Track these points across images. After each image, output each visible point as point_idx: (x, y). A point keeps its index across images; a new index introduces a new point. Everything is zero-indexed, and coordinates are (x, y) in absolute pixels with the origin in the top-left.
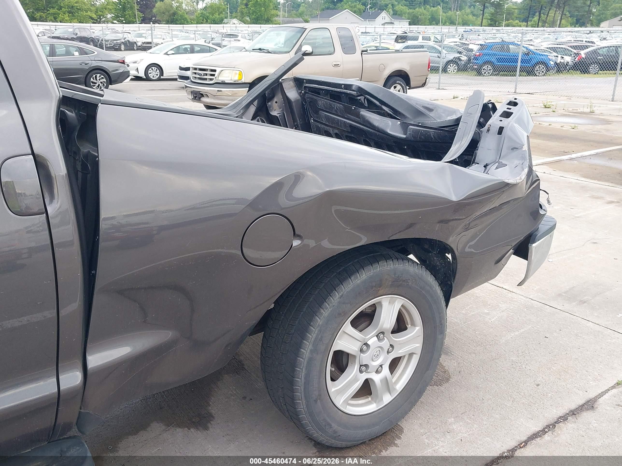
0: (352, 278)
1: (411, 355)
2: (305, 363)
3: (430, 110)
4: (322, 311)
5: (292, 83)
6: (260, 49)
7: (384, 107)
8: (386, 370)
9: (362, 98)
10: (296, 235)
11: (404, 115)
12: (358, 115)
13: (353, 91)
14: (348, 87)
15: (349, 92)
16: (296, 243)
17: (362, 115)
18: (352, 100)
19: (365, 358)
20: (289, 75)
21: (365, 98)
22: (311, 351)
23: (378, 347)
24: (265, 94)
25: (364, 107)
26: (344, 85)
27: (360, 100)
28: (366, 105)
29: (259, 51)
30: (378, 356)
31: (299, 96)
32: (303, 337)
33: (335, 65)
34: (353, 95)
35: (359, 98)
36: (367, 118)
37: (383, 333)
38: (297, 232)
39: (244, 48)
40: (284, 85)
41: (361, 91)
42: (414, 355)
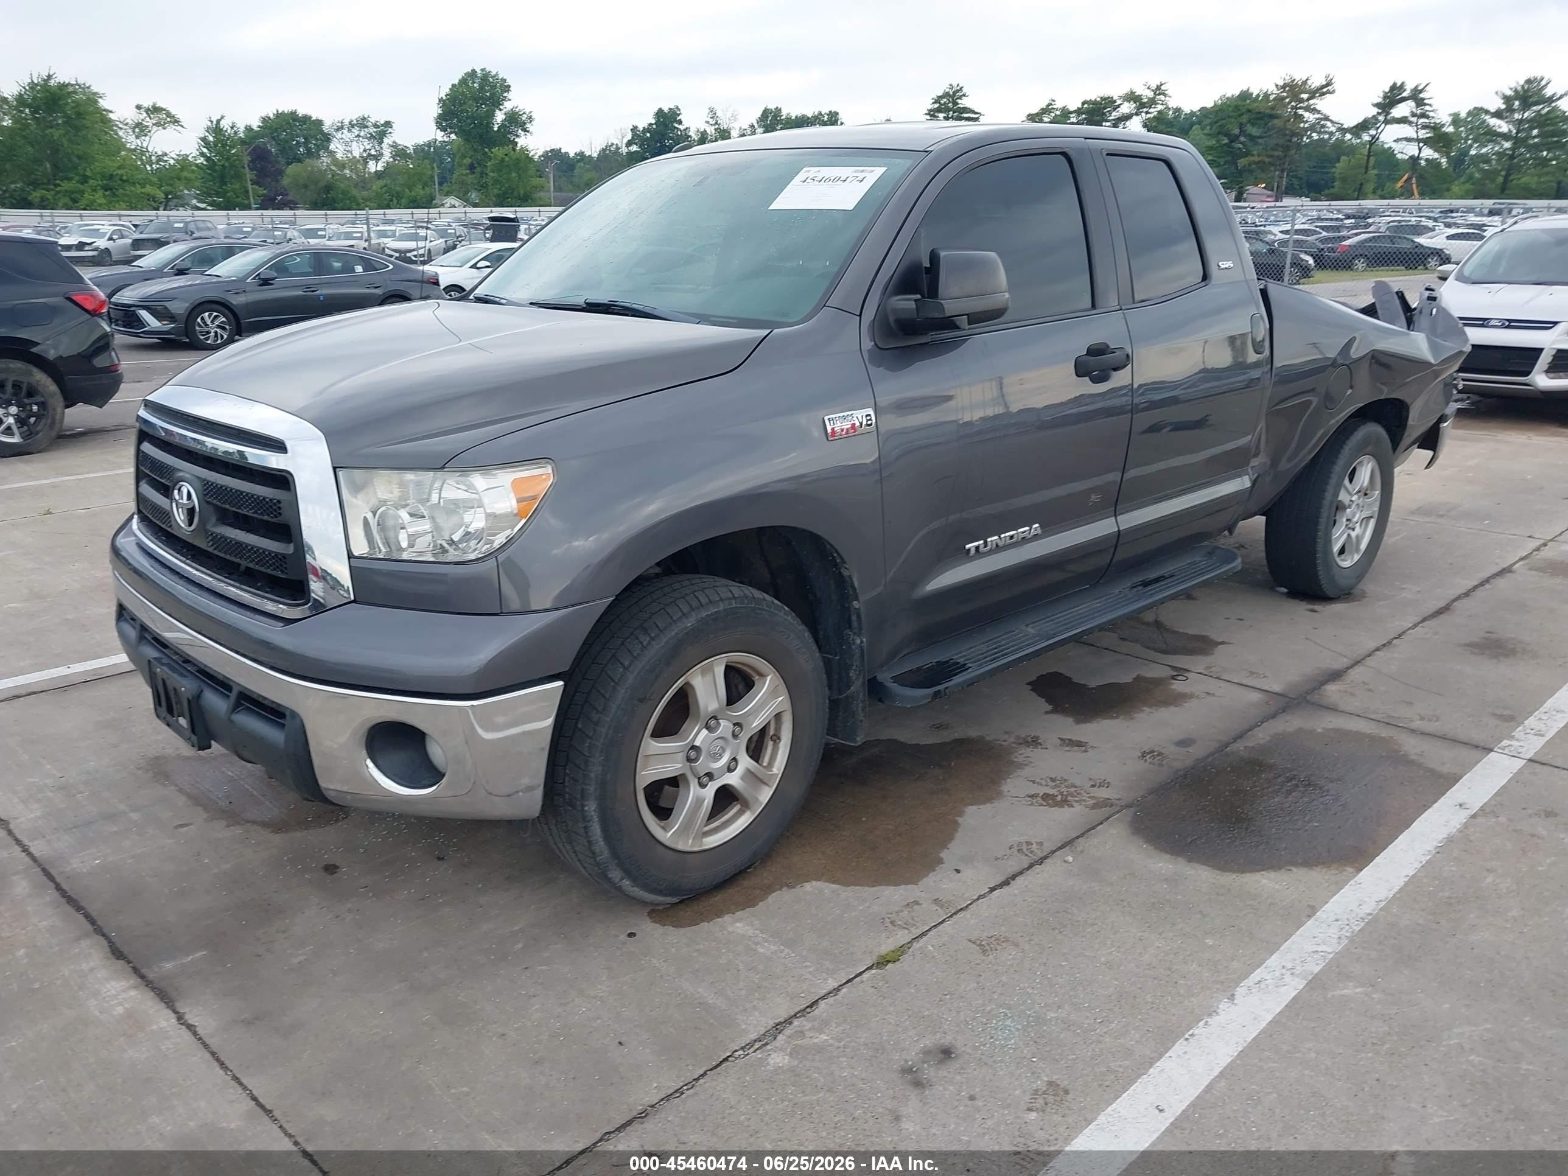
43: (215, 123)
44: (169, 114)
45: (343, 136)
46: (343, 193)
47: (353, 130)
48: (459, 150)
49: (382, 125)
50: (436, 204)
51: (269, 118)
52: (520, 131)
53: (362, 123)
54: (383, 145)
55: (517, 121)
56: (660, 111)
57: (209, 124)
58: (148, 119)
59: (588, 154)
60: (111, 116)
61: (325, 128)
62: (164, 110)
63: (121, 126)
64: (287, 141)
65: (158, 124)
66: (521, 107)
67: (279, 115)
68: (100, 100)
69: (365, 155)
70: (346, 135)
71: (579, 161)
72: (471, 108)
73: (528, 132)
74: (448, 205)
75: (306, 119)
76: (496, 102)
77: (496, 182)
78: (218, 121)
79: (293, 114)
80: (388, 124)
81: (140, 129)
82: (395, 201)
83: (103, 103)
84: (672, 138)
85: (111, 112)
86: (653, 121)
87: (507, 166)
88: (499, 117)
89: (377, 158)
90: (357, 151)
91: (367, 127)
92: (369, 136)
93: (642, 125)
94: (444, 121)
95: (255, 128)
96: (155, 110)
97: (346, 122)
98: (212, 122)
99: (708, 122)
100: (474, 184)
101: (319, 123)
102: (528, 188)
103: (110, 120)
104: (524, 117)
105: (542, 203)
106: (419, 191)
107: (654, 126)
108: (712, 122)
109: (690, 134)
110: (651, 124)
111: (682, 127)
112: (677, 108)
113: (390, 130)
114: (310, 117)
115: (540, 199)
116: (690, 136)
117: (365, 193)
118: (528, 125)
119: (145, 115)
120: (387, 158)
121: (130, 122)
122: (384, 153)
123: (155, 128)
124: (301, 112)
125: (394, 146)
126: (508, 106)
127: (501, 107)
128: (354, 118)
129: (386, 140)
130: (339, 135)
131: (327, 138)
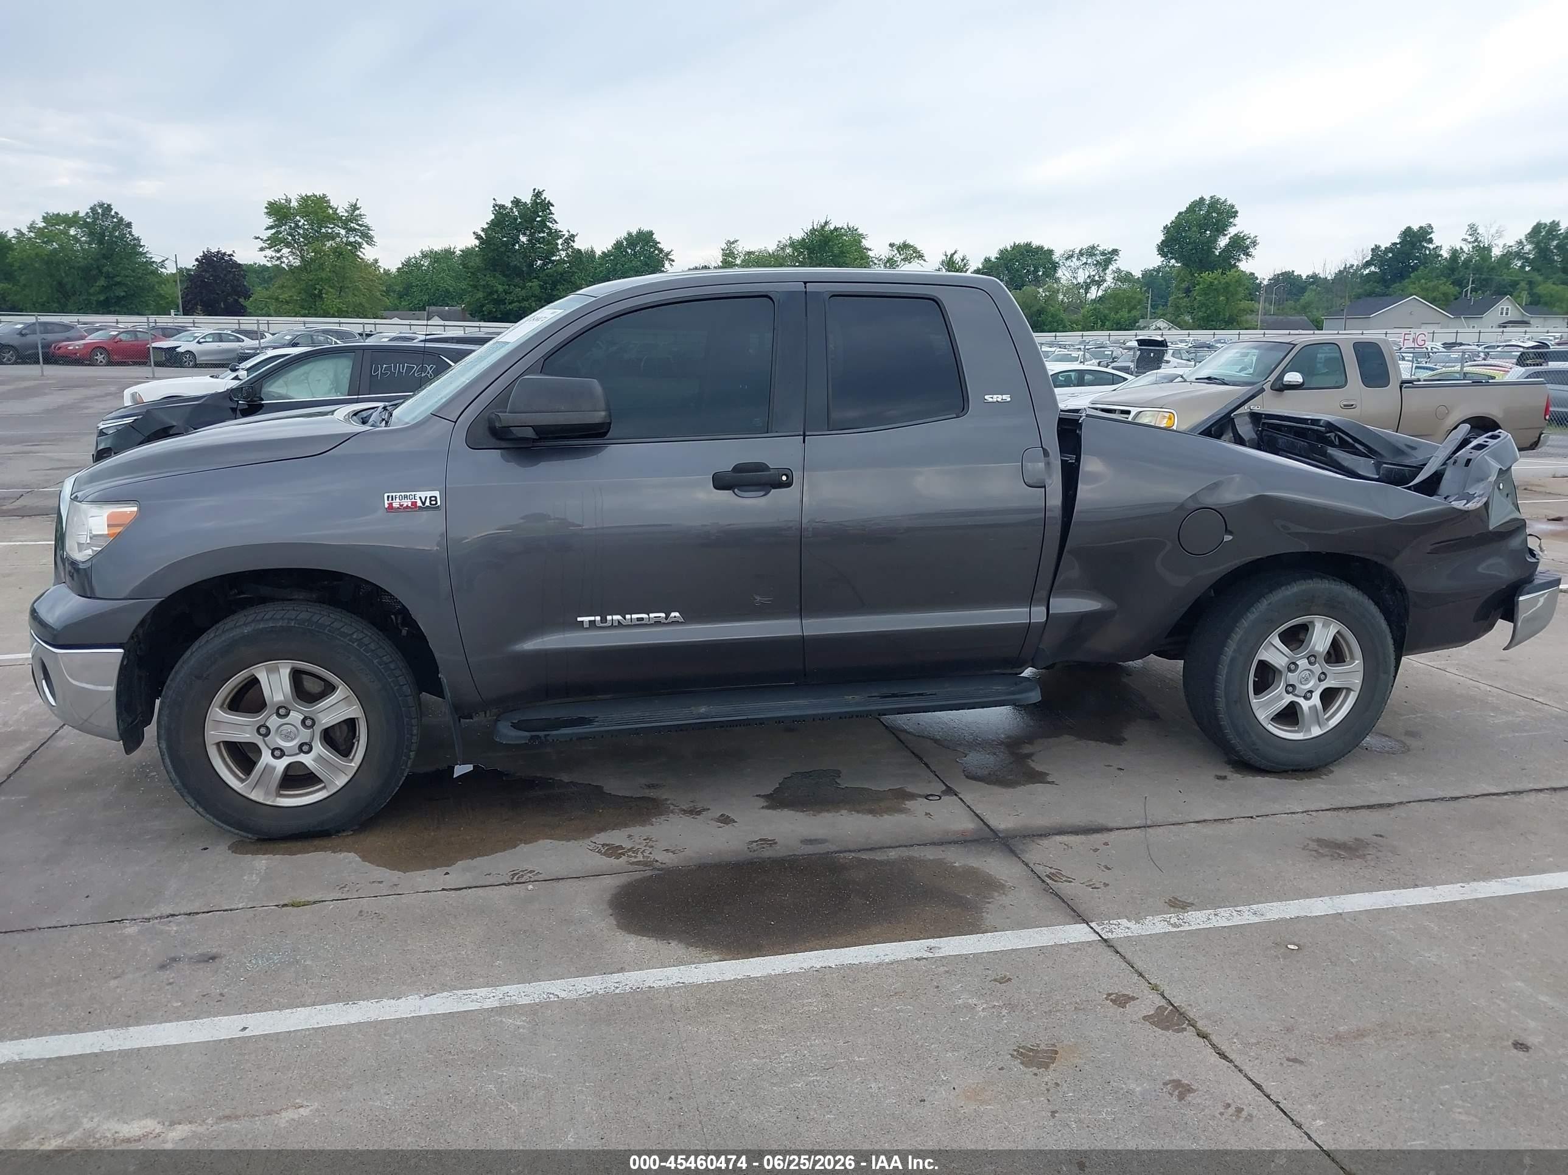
0: (1283, 588)
1: (1349, 690)
2: (1228, 660)
3: (1414, 448)
4: (1249, 615)
5: (1247, 419)
6: (1209, 378)
7: (1357, 445)
8: (1316, 699)
9: (1332, 435)
10: (1228, 532)
11: (1380, 454)
12: (1324, 454)
13: (1321, 426)
14: (1315, 422)
15: (1316, 428)
16: (1228, 538)
17: (1330, 454)
18: (1322, 438)
19: (1292, 678)
20: (1245, 409)
21: (1336, 435)
22: (1235, 650)
23: (1308, 670)
24: (1211, 431)
25: (1333, 445)
26: (1311, 419)
27: (1329, 437)
28: (1337, 443)
29: (1206, 381)
30: (1307, 680)
31: (1254, 434)
32: (1227, 636)
33: (1345, 406)
34: (1321, 432)
35: (1328, 435)
36: (1335, 457)
37: (1314, 656)
38: (1229, 528)
39: (1182, 377)
40: (1235, 420)
41: (1330, 426)
42: (1352, 693)
43: (949, 257)
44: (915, 251)
45: (1072, 264)
46: (1052, 316)
47: (1081, 258)
48: (1179, 274)
49: (1109, 253)
50: (1139, 326)
51: (1007, 250)
52: (1242, 256)
53: (1091, 252)
54: (1107, 271)
55: (1241, 246)
56: (1409, 229)
57: (944, 258)
58: (898, 255)
59: (1322, 276)
60: (870, 253)
61: (1056, 257)
62: (912, 246)
63: (876, 261)
64: (1018, 271)
65: (904, 260)
66: (1246, 232)
67: (1015, 247)
68: (863, 240)
69: (1088, 281)
70: (1074, 263)
71: (1312, 283)
72: (1194, 234)
73: (1250, 256)
74: (1154, 327)
75: (1040, 249)
76: (1220, 228)
77: (1203, 305)
78: (952, 255)
79: (1028, 245)
80: (1115, 252)
81: (890, 262)
82: (1100, 323)
83: (865, 243)
84: (1417, 258)
85: (870, 250)
86: (1398, 241)
87: (1215, 289)
88: (1223, 242)
89: (1099, 284)
90: (1082, 277)
91: (1095, 255)
92: (1095, 262)
93: (1385, 244)
94: (1165, 249)
95: (993, 259)
96: (905, 246)
97: (1077, 251)
98: (947, 256)
99: (1465, 240)
100: (1187, 307)
101: (1050, 252)
102: (1235, 312)
103: (868, 257)
104: (1248, 242)
105: (1247, 326)
106: (1124, 314)
107: (1398, 246)
108: (1470, 239)
109: (1441, 252)
110: (1395, 244)
111: (1431, 246)
112: (1430, 226)
113: (1116, 257)
114: (1042, 248)
115: (1247, 322)
116: (1441, 256)
117: (1074, 317)
118: (1251, 250)
119: (896, 252)
120: (1109, 283)
121: (883, 257)
122: (1107, 278)
123: (903, 263)
124: (1035, 243)
125: (1119, 271)
126: (1232, 231)
127: (1226, 233)
128: (1085, 246)
129: (1111, 267)
130: (1068, 263)
131: (1055, 266)
